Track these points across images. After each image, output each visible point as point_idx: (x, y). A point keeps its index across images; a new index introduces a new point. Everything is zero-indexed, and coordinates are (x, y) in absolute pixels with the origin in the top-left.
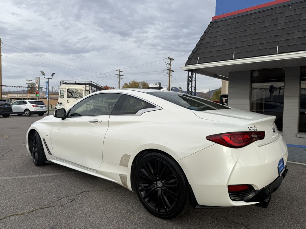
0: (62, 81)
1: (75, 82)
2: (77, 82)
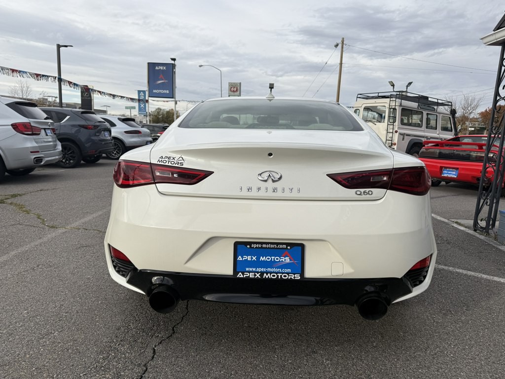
0: (360, 94)
1: (377, 95)
2: (380, 95)
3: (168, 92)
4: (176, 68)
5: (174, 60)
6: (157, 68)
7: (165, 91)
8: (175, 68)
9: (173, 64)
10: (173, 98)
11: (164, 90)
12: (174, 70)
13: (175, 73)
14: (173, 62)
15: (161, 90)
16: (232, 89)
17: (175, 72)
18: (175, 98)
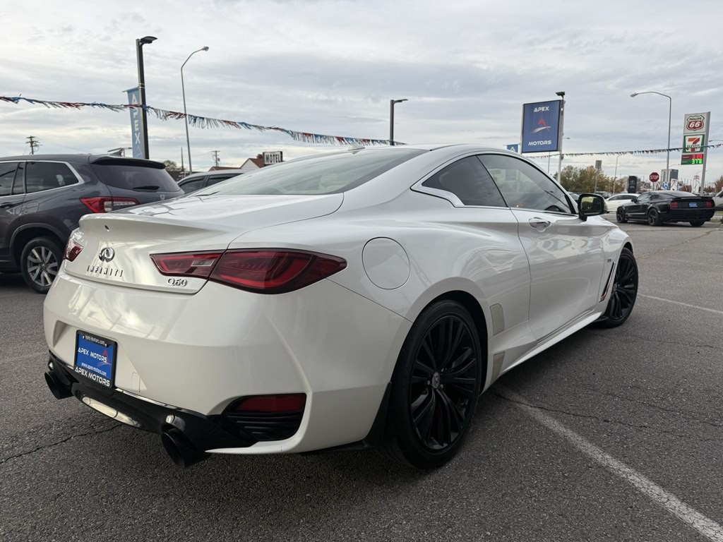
3: (550, 142)
4: (565, 105)
5: (562, 94)
6: (536, 110)
7: (546, 142)
8: (563, 107)
9: (560, 101)
10: (557, 151)
11: (544, 140)
12: (562, 110)
13: (562, 114)
14: (560, 98)
15: (540, 140)
16: (692, 125)
17: (562, 112)
18: (560, 151)
